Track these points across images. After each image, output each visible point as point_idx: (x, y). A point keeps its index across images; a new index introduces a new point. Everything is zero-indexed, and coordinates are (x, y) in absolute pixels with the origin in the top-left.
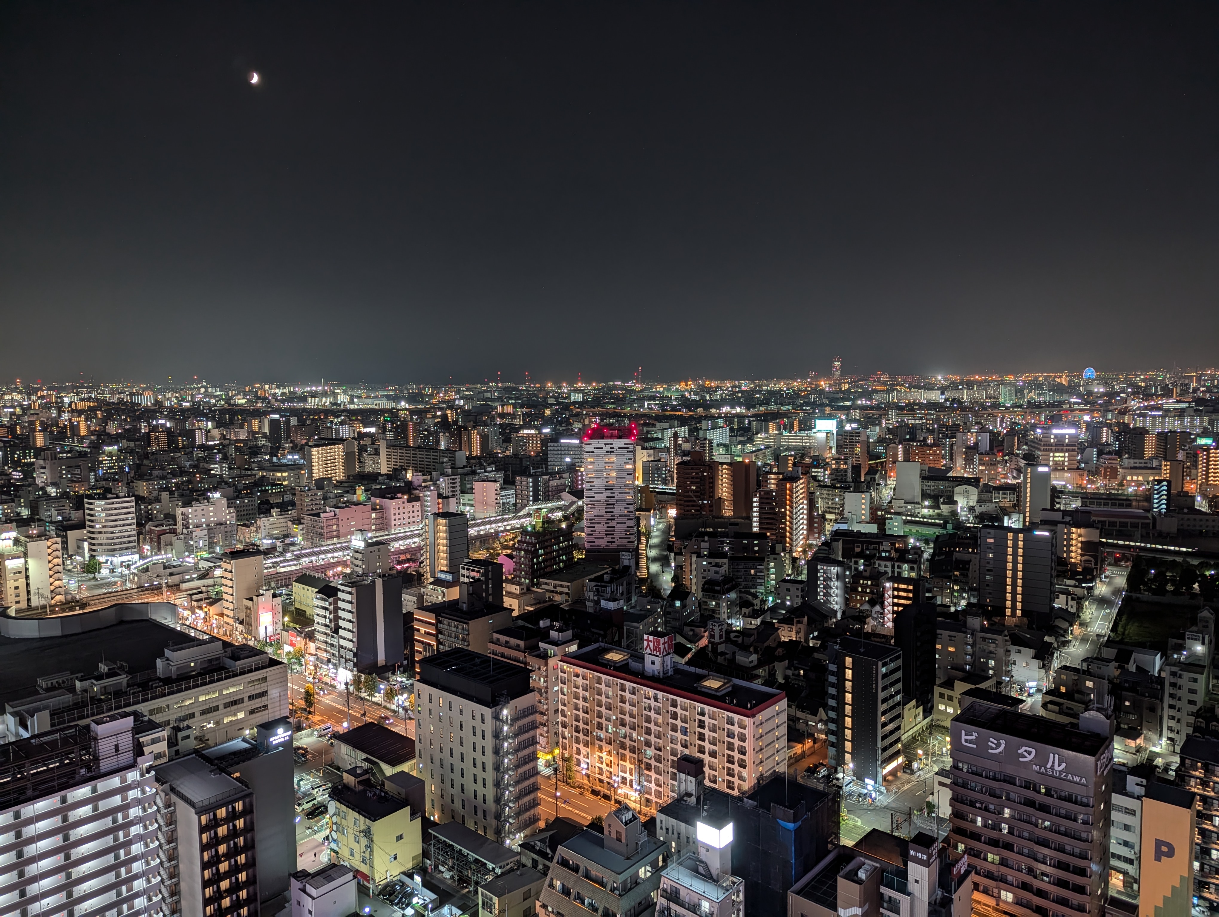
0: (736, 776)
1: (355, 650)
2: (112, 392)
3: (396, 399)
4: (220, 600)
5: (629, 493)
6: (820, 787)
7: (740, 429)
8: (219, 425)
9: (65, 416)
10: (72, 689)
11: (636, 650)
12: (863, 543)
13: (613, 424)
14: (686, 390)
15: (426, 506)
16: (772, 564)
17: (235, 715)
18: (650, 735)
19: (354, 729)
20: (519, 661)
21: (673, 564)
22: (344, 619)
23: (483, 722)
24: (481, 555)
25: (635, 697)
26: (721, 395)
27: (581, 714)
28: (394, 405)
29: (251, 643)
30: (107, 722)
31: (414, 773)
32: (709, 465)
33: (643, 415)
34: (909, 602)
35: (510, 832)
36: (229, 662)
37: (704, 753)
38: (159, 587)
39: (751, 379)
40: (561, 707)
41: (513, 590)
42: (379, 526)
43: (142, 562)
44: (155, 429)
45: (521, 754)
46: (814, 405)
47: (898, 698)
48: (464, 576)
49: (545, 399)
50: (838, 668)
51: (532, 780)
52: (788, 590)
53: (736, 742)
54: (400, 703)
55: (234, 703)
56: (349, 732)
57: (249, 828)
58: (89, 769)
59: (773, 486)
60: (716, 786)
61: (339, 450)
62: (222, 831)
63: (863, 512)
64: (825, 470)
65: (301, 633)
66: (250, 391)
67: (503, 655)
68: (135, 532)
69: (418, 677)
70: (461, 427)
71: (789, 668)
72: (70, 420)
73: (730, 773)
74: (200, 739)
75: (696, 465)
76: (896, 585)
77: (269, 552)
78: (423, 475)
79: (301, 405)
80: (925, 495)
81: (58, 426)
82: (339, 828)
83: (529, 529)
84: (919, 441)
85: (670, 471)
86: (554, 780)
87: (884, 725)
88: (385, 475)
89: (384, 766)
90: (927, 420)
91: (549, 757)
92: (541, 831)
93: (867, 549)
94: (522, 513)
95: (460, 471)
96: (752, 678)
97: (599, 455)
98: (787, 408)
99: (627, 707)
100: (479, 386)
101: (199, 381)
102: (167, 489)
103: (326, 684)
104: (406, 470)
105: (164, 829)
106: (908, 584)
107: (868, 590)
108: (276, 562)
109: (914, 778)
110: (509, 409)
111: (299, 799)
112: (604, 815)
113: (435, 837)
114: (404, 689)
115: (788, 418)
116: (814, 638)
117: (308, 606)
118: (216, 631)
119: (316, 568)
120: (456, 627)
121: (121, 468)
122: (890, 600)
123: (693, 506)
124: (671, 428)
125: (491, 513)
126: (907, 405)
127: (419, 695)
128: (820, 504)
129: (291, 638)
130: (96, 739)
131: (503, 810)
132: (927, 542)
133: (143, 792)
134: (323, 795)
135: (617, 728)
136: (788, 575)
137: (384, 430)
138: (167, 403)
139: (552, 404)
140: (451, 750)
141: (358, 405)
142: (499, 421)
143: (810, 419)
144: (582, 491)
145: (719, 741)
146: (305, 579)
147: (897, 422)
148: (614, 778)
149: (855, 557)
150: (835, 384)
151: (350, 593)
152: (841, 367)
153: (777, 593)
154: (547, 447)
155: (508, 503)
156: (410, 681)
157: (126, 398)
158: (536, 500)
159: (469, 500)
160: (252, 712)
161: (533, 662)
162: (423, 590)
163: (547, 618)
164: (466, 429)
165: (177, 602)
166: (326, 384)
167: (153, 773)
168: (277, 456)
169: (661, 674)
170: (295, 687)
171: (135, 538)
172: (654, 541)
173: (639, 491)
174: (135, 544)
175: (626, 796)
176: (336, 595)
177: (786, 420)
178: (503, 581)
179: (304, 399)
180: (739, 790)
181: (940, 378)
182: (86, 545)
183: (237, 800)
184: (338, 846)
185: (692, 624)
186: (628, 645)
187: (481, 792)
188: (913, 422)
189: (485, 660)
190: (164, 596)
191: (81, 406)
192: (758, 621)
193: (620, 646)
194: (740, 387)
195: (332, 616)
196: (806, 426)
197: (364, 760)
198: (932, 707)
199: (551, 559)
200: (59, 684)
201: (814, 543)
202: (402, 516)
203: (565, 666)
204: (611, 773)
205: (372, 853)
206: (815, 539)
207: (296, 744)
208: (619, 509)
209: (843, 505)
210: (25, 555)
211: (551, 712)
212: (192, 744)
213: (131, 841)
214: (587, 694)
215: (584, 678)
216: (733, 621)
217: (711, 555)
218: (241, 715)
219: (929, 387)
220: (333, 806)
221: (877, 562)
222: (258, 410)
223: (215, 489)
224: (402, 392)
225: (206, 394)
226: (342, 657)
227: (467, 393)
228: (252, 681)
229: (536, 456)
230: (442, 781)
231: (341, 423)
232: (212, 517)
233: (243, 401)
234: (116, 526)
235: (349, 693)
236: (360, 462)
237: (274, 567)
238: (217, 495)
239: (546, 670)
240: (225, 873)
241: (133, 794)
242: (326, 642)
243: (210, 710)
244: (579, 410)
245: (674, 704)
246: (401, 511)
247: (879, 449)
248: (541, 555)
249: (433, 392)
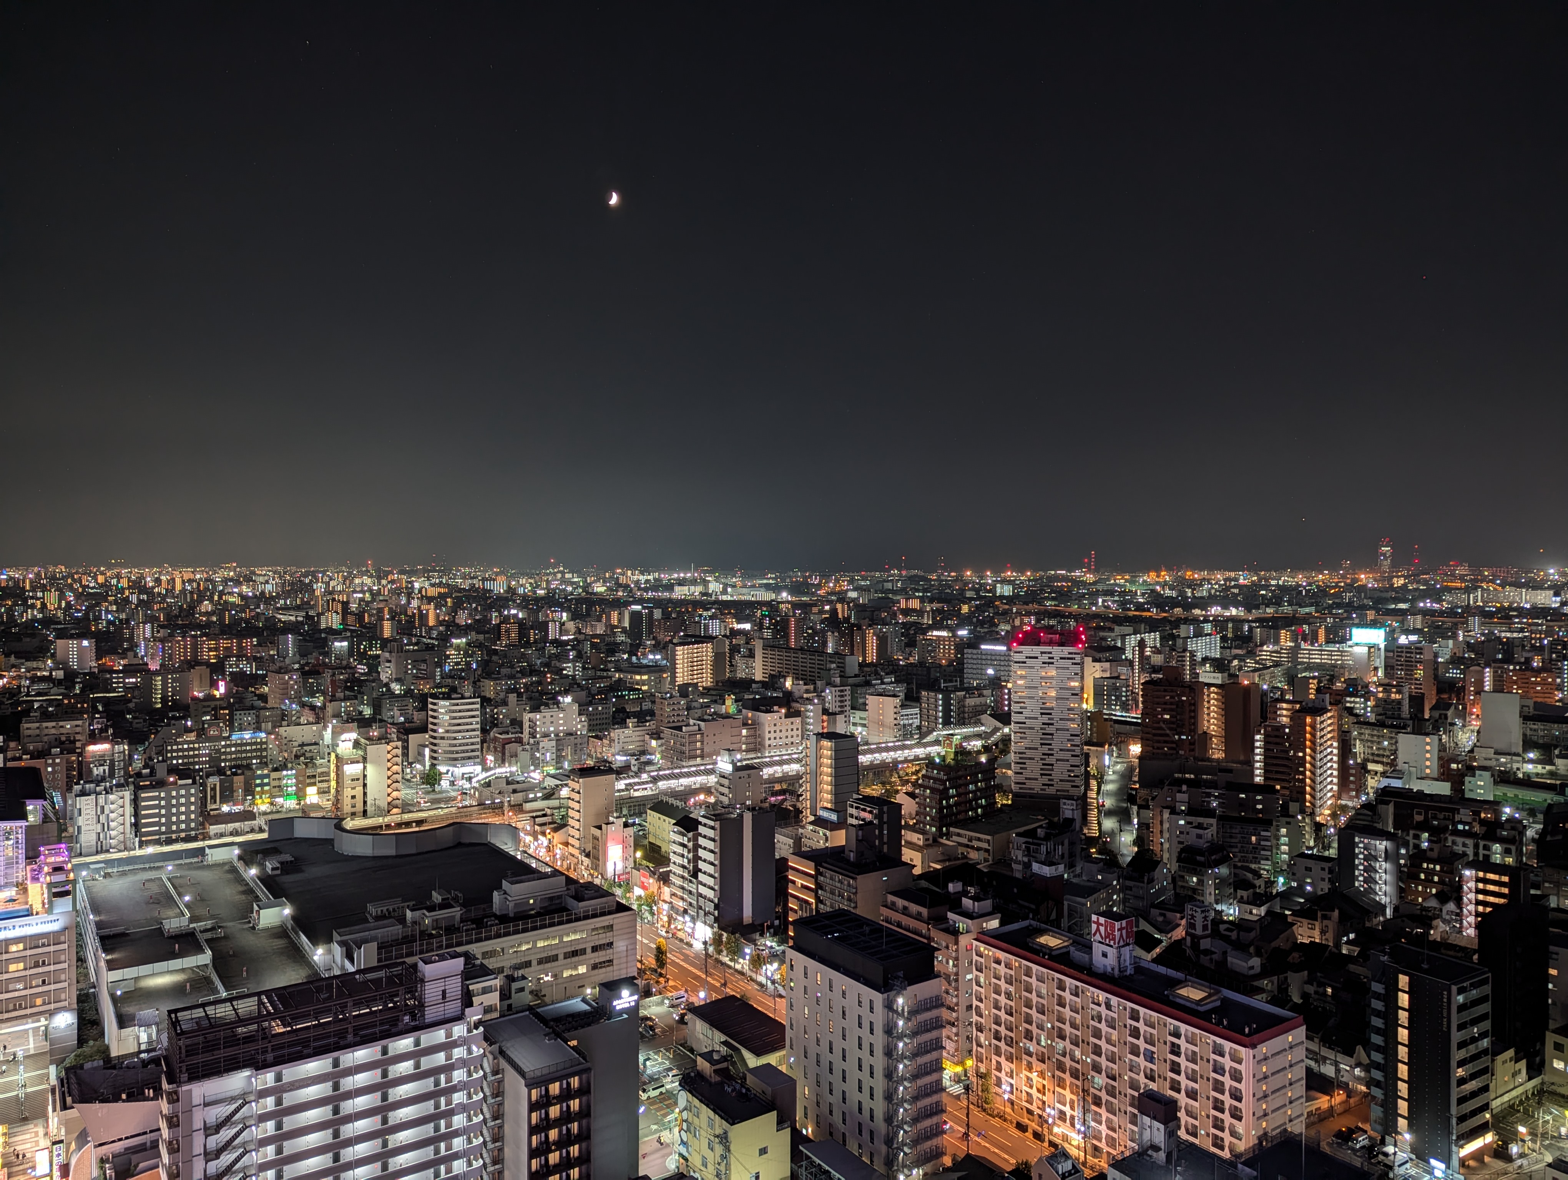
0: (1227, 1130)
1: (716, 900)
2: (464, 577)
3: (776, 589)
4: (565, 825)
5: (1073, 720)
6: (1357, 1162)
7: (1236, 638)
8: (574, 617)
9: (415, 603)
10: (402, 920)
11: (1081, 936)
12: (1427, 808)
13: (1053, 626)
14: (1158, 583)
15: (808, 724)
16: (1284, 831)
17: (576, 968)
18: (1100, 1055)
19: (712, 1002)
20: (921, 935)
21: (1136, 821)
22: (705, 861)
23: (872, 1011)
24: (875, 790)
25: (1078, 1000)
26: (1209, 591)
27: (1002, 1014)
28: (773, 596)
29: (597, 881)
30: (435, 962)
31: (783, 1068)
32: (1189, 687)
33: (1096, 616)
34: (1502, 901)
35: (904, 1166)
36: (571, 902)
37: (1178, 1091)
38: (501, 806)
39: (1254, 570)
40: (975, 1003)
41: (915, 840)
42: (752, 746)
43: (485, 775)
44: (506, 620)
45: (921, 1060)
46: (1349, 607)
47: (1485, 1043)
48: (852, 816)
49: (962, 591)
50: (1386, 989)
51: (934, 1098)
52: (1308, 869)
53: (1228, 1081)
54: (769, 974)
55: (575, 953)
56: (706, 1004)
57: (585, 1113)
58: (413, 1017)
59: (1284, 719)
60: (1196, 1141)
61: (707, 651)
62: (554, 1111)
63: (1428, 763)
64: (1368, 700)
65: (654, 873)
66: (610, 577)
67: (899, 925)
68: (478, 740)
69: (791, 943)
70: (853, 625)
71: (1309, 982)
72: (419, 607)
73: (1218, 1125)
74: (536, 993)
75: (1170, 685)
76: (1481, 874)
77: (623, 771)
78: (805, 684)
79: (666, 595)
80: (1528, 744)
81: (406, 615)
82: (690, 1128)
83: (937, 760)
84: (1519, 663)
85: (1133, 693)
86: (965, 1102)
87: (1462, 1081)
88: (760, 682)
89: (747, 1055)
90: (1532, 632)
91: (959, 1069)
92: (947, 1170)
93: (1435, 818)
94: (929, 739)
95: (851, 681)
96: (1253, 991)
97: (1033, 667)
98: (1307, 610)
99: (1067, 1012)
100: (877, 574)
101: (555, 566)
102: (515, 690)
103: (681, 940)
104: (785, 677)
105: (490, 1100)
106: (1501, 874)
107: (1436, 879)
108: (630, 784)
109: (1511, 1167)
110: (915, 604)
111: (645, 1083)
112: (1033, 1161)
113: (808, 1158)
114: (774, 956)
115: (1309, 624)
116: (1349, 942)
117: (664, 841)
118: (559, 863)
119: (675, 794)
120: (840, 881)
121: (468, 664)
122: (1472, 896)
123: (1165, 742)
124: (1135, 633)
125: (888, 737)
126: (1499, 610)
127: (792, 966)
128: (1358, 748)
129: (643, 879)
130: (422, 981)
131: (896, 1134)
132: (1532, 812)
133: (470, 1051)
134: (672, 1082)
135: (1053, 1040)
136: (1309, 848)
137: (761, 627)
138: (521, 591)
139: (971, 599)
140: (831, 1043)
141: (732, 596)
142: (901, 619)
143: (1344, 627)
144: (1009, 714)
145: (1202, 1077)
146: (661, 806)
147: (1483, 634)
148: (1048, 1110)
149: (1414, 828)
150: (1383, 579)
151: (712, 828)
152: (1392, 554)
153: (1291, 872)
154: (963, 655)
155: (911, 725)
156: (782, 948)
157: (478, 584)
158: (947, 723)
159: (861, 718)
160: (595, 967)
161: (939, 938)
162: (800, 830)
163: (959, 880)
164: (859, 628)
165: (519, 825)
166: (696, 570)
167: (481, 1029)
168: (636, 655)
169: (1116, 972)
170: (645, 941)
171: (479, 746)
172: (1109, 787)
173: (1089, 718)
174: (478, 753)
175: (1065, 1138)
176: (697, 829)
177: (1306, 627)
178: (901, 827)
179: (670, 587)
180: (1231, 1151)
181: (1552, 571)
182: (427, 751)
183: (573, 1075)
184: (688, 1151)
185: (1162, 906)
186: (1069, 927)
187: (867, 1104)
188: (1508, 635)
189: (877, 929)
190: (506, 817)
191: (432, 592)
192: (1263, 911)
193: (1059, 927)
194: (1236, 580)
195: (691, 856)
196: (1337, 636)
197: (722, 1043)
198: (1542, 1063)
199: (966, 803)
200: (389, 913)
201: (1350, 804)
202: (778, 734)
203: (982, 948)
204: (1044, 1103)
205: (728, 1167)
206: (1351, 798)
207: (643, 1012)
208: (1059, 741)
209: (1395, 752)
210: (364, 760)
211: (962, 1008)
212: (526, 998)
213: (452, 1110)
214: (1012, 989)
215: (1008, 966)
216: (1224, 908)
217: (1191, 812)
218: (582, 970)
219: (1537, 586)
220: (683, 1098)
221: (1450, 838)
222: (618, 600)
223: (566, 692)
224: (783, 580)
225: (563, 581)
226: (700, 908)
227: (863, 583)
228: (596, 929)
229: (948, 666)
230: (818, 1083)
231: (712, 618)
232: (561, 725)
233: (602, 589)
234: (460, 731)
235: (707, 954)
236: (732, 665)
237: (627, 790)
238: (568, 699)
239: (957, 950)
240: (555, 1166)
241: (459, 1053)
242: (683, 888)
243: (548, 960)
244: (1007, 607)
245: (1135, 1017)
246: (777, 728)
247: (1454, 673)
248: (953, 797)
249: (821, 581)
